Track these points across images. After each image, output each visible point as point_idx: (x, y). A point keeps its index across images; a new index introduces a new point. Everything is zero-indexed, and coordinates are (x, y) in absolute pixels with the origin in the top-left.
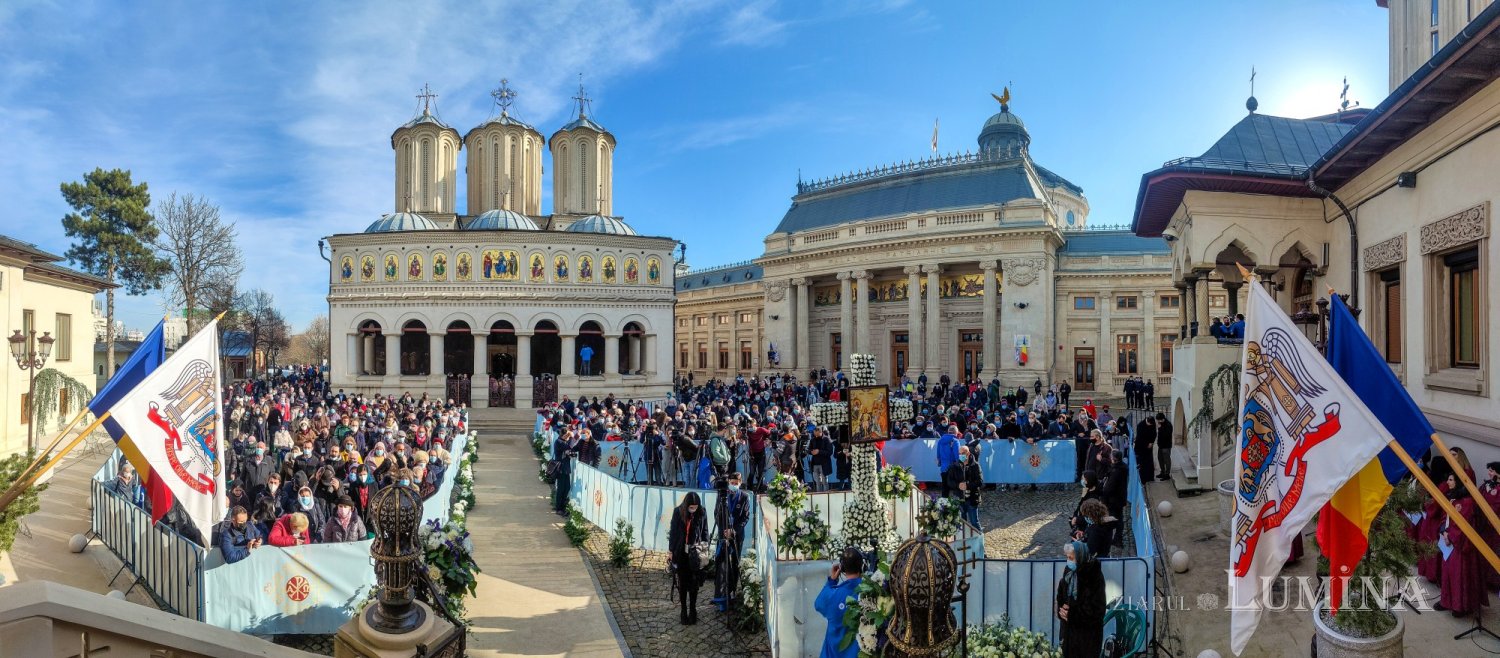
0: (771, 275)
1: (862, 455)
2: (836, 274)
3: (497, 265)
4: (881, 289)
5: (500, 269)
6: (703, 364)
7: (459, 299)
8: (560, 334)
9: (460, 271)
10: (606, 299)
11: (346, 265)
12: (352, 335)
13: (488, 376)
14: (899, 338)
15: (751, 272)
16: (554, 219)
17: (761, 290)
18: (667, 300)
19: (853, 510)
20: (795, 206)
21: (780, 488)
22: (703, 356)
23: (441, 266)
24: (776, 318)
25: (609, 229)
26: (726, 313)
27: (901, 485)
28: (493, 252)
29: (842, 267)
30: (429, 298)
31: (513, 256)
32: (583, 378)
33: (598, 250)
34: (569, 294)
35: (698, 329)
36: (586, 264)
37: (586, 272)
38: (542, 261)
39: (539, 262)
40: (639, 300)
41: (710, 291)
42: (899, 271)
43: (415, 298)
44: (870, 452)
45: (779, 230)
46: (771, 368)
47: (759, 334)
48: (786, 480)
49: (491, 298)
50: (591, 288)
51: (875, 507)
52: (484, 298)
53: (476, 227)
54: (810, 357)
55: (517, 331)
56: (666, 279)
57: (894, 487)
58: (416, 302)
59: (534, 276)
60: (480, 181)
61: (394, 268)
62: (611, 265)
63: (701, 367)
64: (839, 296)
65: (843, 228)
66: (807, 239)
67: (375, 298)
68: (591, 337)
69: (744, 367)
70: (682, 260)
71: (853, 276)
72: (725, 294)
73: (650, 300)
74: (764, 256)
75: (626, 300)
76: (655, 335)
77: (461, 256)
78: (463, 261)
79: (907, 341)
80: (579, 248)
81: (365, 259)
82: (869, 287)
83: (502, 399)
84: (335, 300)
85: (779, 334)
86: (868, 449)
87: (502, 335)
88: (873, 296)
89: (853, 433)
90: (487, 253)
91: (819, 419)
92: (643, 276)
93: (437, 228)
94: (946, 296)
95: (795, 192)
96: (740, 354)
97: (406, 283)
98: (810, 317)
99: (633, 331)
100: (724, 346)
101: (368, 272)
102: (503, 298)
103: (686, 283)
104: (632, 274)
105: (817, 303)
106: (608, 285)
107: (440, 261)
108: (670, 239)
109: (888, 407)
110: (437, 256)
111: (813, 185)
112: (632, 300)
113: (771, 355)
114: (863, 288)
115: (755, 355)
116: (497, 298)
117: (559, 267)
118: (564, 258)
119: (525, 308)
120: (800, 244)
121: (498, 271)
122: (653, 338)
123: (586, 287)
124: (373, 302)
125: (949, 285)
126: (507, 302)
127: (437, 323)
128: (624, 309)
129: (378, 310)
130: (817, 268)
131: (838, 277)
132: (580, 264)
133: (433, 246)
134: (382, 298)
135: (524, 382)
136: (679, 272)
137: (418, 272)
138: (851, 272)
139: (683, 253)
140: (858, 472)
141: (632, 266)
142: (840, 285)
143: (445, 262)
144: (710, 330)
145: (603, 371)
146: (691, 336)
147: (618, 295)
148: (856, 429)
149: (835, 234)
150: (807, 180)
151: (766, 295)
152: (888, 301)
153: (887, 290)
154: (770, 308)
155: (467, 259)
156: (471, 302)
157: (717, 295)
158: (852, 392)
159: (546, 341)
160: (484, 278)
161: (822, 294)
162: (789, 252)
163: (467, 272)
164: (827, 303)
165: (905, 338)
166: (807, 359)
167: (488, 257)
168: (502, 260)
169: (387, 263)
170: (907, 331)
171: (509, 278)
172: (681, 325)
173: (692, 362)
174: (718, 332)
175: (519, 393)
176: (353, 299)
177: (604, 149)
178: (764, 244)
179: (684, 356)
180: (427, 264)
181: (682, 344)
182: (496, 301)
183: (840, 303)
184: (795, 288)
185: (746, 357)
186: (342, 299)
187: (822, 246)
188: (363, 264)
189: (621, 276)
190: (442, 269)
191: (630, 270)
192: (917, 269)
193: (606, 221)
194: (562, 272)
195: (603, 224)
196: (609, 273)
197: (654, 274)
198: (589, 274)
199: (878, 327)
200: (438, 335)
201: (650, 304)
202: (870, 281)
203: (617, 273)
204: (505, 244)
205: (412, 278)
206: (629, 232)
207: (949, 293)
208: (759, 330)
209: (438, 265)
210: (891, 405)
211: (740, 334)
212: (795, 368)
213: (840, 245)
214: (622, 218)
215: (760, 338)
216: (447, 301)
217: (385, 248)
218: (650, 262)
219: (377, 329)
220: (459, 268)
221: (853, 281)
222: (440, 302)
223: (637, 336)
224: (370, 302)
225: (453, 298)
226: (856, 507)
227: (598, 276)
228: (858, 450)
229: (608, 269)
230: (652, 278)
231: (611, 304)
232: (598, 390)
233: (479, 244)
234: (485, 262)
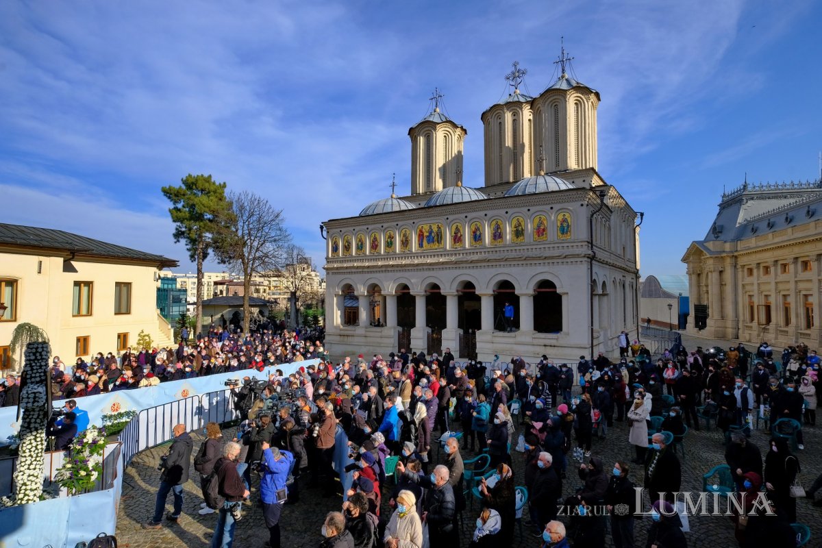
3: (427, 237)
5: (431, 240)
7: (401, 266)
8: (479, 293)
9: (403, 244)
10: (514, 259)
11: (334, 243)
12: (339, 295)
18: (581, 256)
23: (391, 241)
28: (424, 226)
30: (382, 266)
31: (439, 228)
32: (499, 333)
33: (507, 213)
34: (484, 257)
36: (498, 227)
37: (497, 235)
38: (461, 229)
39: (459, 231)
40: (545, 258)
43: (373, 266)
49: (423, 264)
50: (502, 249)
52: (418, 265)
55: (443, 291)
56: (581, 234)
59: (455, 243)
61: (362, 244)
62: (520, 225)
67: (350, 268)
68: (505, 296)
75: (534, 258)
76: (569, 296)
77: (404, 232)
78: (404, 236)
80: (490, 213)
81: (346, 237)
84: (329, 269)
87: (435, 295)
90: (420, 228)
92: (552, 234)
97: (369, 255)
99: (545, 290)
101: (347, 248)
102: (431, 264)
104: (541, 231)
106: (517, 245)
107: (390, 237)
110: (389, 234)
112: (542, 258)
116: (427, 264)
117: (475, 233)
119: (448, 271)
121: (428, 242)
123: (497, 249)
126: (434, 267)
127: (388, 287)
128: (534, 267)
129: (353, 276)
134: (353, 267)
135: (451, 335)
137: (377, 246)
141: (541, 223)
143: (393, 238)
147: (526, 254)
155: (408, 233)
156: (410, 268)
160: (417, 248)
163: (407, 244)
167: (421, 231)
169: (358, 240)
171: (436, 247)
176: (337, 268)
180: (382, 240)
182: (427, 267)
186: (332, 269)
189: (530, 234)
190: (391, 243)
191: (539, 227)
194: (477, 237)
197: (564, 229)
198: (500, 236)
200: (390, 295)
201: (560, 261)
203: (525, 233)
204: (433, 218)
205: (374, 251)
209: (389, 240)
216: (393, 268)
217: (357, 229)
218: (560, 217)
219: (353, 291)
220: (402, 241)
222: (389, 269)
224: (348, 271)
225: (397, 266)
227: (509, 237)
229: (517, 230)
230: (563, 233)
231: (520, 263)
232: (509, 346)
233: (414, 221)
234: (419, 235)
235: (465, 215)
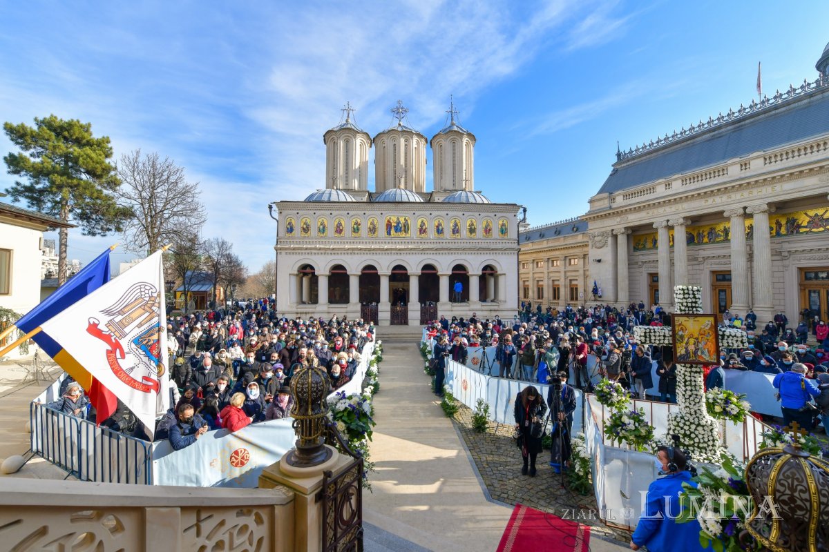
0: (594, 227)
1: (688, 374)
2: (652, 224)
3: (395, 227)
4: (699, 234)
5: (397, 229)
6: (540, 295)
7: (370, 250)
8: (439, 273)
9: (370, 230)
10: (470, 249)
11: (289, 224)
12: (294, 275)
13: (390, 304)
14: (721, 277)
15: (576, 226)
16: (434, 194)
17: (586, 239)
18: (513, 249)
19: (678, 419)
20: (615, 172)
21: (606, 390)
22: (540, 291)
23: (357, 227)
24: (599, 261)
25: (472, 200)
26: (557, 259)
27: (734, 410)
28: (392, 217)
29: (657, 217)
30: (349, 249)
31: (405, 219)
32: (454, 304)
33: (464, 215)
34: (445, 246)
35: (536, 270)
36: (456, 225)
37: (456, 231)
38: (426, 223)
39: (424, 224)
40: (493, 250)
41: (546, 241)
42: (719, 216)
43: (339, 249)
44: (696, 372)
45: (600, 192)
46: (595, 300)
47: (584, 274)
48: (610, 384)
49: (391, 249)
50: (459, 241)
51: (703, 422)
52: (387, 250)
53: (381, 200)
54: (630, 292)
55: (409, 272)
56: (512, 234)
57: (724, 409)
58: (339, 252)
59: (420, 234)
60: (384, 169)
61: (324, 227)
62: (473, 224)
63: (539, 298)
64: (655, 242)
65: (660, 184)
66: (626, 196)
67: (311, 249)
68: (459, 275)
69: (572, 299)
70: (524, 219)
71: (670, 224)
72: (556, 244)
73: (501, 249)
74: (589, 213)
75: (484, 249)
76: (505, 274)
77: (371, 220)
78: (372, 223)
79: (730, 280)
80: (451, 213)
81: (304, 220)
82: (687, 232)
83: (400, 317)
84: (281, 249)
85: (602, 274)
86: (694, 369)
87: (399, 275)
88: (690, 240)
89: (678, 354)
90: (388, 218)
91: (643, 339)
92: (496, 232)
93: (354, 200)
94: (778, 234)
95: (615, 160)
96: (569, 289)
97: (332, 238)
98: (629, 260)
99: (489, 271)
100: (556, 283)
101: (306, 229)
102: (400, 250)
103: (528, 237)
104: (488, 230)
105: (636, 249)
106: (471, 239)
107: (356, 224)
108: (515, 205)
109: (717, 335)
110: (354, 220)
111: (631, 152)
112: (488, 249)
113: (595, 291)
114: (680, 234)
115: (581, 290)
116: (396, 249)
117: (438, 227)
118: (441, 221)
119: (414, 256)
120: (620, 201)
121: (396, 231)
122: (504, 276)
123: (456, 241)
124: (309, 251)
125: (783, 222)
126: (402, 252)
127: (354, 268)
128: (483, 256)
129: (313, 257)
130: (635, 219)
131: (654, 226)
132: (451, 225)
133: (351, 213)
134: (316, 249)
135: (414, 307)
136: (522, 229)
137: (341, 231)
138: (668, 221)
139: (525, 215)
140: (684, 388)
141: (488, 225)
142: (657, 233)
143: (359, 225)
144: (546, 272)
145: (468, 300)
146: (531, 275)
147: (479, 246)
148: (681, 351)
149: (653, 189)
150: (625, 149)
151: (590, 243)
152: (706, 243)
153: (705, 233)
154: (593, 253)
155: (375, 222)
156: (378, 252)
157: (550, 245)
158: (676, 318)
159: (429, 277)
160: (386, 236)
161: (640, 240)
162: (611, 208)
163: (375, 231)
164: (644, 248)
165: (727, 277)
166: (627, 294)
167: (389, 221)
168: (398, 223)
169: (319, 224)
170: (730, 271)
171: (403, 236)
172: (524, 267)
173: (532, 294)
174: (551, 272)
175: (410, 314)
176: (294, 249)
177: (467, 145)
178: (589, 204)
179: (526, 290)
180: (347, 226)
181: (524, 281)
182: (395, 252)
183: (657, 248)
184: (615, 237)
185: (574, 292)
186: (286, 249)
187: (641, 200)
188: (302, 224)
189: (480, 232)
190: (358, 229)
191: (486, 227)
192: (741, 211)
193: (469, 194)
194: (439, 231)
195: (467, 197)
196: (472, 230)
197: (503, 231)
198: (458, 231)
199: (697, 267)
200: (354, 275)
201: (501, 252)
202: (687, 227)
203: (477, 231)
204: (400, 212)
205: (337, 235)
206: (486, 202)
207: (783, 231)
208: (584, 271)
209: (355, 226)
210: (721, 333)
211: (569, 274)
212: (616, 301)
213: (657, 198)
214: (480, 192)
215: (586, 277)
216: (361, 252)
217: (318, 213)
218: (501, 222)
219: (313, 271)
220: (370, 228)
221: (670, 228)
222: (356, 252)
223: (492, 275)
224: (307, 251)
225: (365, 249)
226: (682, 418)
227: (464, 232)
228: (684, 369)
229: (471, 228)
230: (502, 234)
231: (473, 252)
232: (464, 313)
233: (382, 212)
234: (387, 224)
235: (430, 212)
